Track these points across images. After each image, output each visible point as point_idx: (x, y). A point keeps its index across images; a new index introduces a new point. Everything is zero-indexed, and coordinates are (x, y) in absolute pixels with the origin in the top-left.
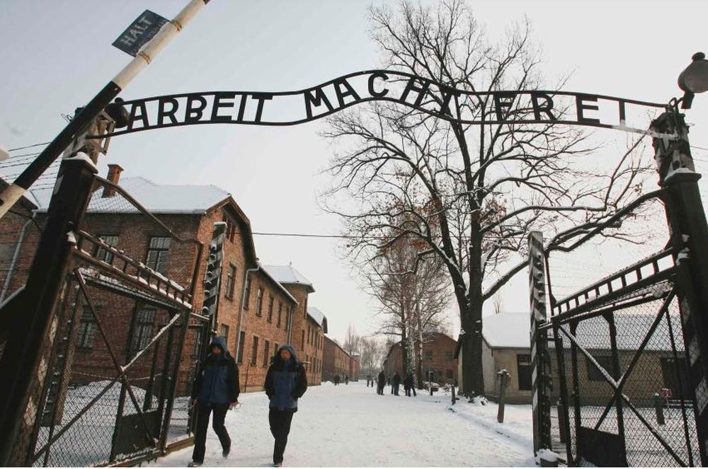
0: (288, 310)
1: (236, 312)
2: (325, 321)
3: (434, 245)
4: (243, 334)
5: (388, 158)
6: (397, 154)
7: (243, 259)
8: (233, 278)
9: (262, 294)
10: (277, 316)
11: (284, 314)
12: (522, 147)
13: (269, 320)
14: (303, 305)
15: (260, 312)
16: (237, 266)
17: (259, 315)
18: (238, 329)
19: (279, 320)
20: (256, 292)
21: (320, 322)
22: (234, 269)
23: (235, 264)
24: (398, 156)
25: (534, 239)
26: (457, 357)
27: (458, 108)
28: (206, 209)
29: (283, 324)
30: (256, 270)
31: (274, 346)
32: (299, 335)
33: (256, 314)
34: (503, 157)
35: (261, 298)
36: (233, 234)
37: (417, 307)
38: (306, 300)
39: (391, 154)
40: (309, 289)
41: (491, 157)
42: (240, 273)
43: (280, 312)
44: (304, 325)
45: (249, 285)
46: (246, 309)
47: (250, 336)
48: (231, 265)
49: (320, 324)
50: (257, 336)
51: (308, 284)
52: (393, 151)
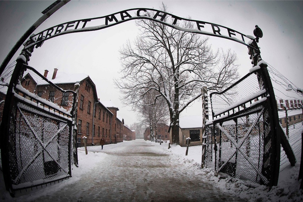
0: (110, 117)
1: (91, 118)
2: (123, 120)
3: (161, 93)
4: (94, 125)
5: (144, 63)
6: (147, 61)
7: (93, 99)
8: (89, 106)
9: (100, 111)
10: (106, 119)
11: (108, 118)
12: (191, 60)
13: (103, 121)
14: (115, 115)
15: (100, 118)
16: (91, 102)
17: (100, 119)
18: (93, 124)
19: (107, 121)
20: (98, 111)
21: (121, 121)
22: (90, 102)
23: (90, 101)
24: (148, 62)
25: (204, 90)
26: (169, 132)
27: (169, 45)
28: (80, 81)
29: (108, 122)
30: (98, 103)
31: (106, 130)
32: (114, 126)
33: (99, 119)
34: (185, 62)
35: (100, 113)
36: (90, 90)
37: (155, 115)
38: (116, 113)
39: (145, 61)
40: (117, 109)
41: (181, 62)
42: (92, 104)
43: (107, 118)
44: (115, 122)
45: (96, 108)
46: (95, 117)
47: (97, 126)
48: (89, 101)
49: (122, 121)
50: (100, 126)
51: (117, 107)
52: (146, 60)
